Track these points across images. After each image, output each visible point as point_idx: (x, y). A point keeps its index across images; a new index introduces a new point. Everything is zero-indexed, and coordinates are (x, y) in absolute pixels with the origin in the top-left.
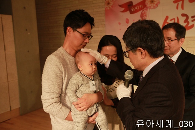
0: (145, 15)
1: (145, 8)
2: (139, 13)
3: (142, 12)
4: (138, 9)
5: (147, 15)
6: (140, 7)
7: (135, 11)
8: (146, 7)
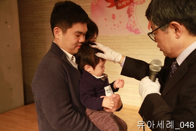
0: (132, 11)
1: (132, 4)
2: (126, 9)
3: (128, 8)
4: (125, 4)
5: (134, 11)
6: (126, 2)
7: (122, 6)
8: (133, 2)
